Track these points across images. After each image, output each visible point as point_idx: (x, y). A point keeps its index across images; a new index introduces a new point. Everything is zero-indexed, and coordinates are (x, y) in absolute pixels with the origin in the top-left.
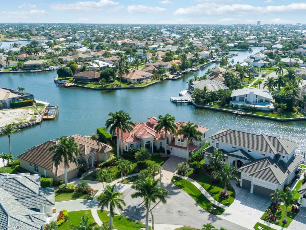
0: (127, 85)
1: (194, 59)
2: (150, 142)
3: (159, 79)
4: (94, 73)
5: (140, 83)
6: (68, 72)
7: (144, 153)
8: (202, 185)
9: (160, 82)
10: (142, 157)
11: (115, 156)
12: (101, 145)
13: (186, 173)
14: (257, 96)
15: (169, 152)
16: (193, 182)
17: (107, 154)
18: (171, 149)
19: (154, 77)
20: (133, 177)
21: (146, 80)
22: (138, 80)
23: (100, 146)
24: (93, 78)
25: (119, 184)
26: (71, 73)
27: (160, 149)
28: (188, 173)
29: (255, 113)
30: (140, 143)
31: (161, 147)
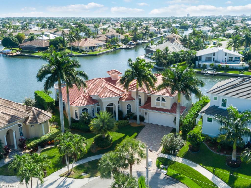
0: (79, 53)
1: (145, 32)
2: (112, 104)
3: (113, 48)
4: (42, 42)
5: (93, 51)
6: (14, 41)
7: (106, 121)
8: (212, 171)
9: (113, 51)
10: (102, 127)
11: (57, 128)
12: (33, 111)
13: (178, 151)
14: (226, 53)
15: (142, 119)
16: (195, 166)
17: (43, 125)
18: (146, 113)
19: (107, 46)
20: (89, 163)
21: (99, 48)
22: (91, 48)
23: (31, 113)
24: (42, 47)
25: (63, 178)
26: (17, 43)
27: (127, 114)
28: (180, 150)
29: (228, 72)
30: (97, 107)
31: (129, 111)
